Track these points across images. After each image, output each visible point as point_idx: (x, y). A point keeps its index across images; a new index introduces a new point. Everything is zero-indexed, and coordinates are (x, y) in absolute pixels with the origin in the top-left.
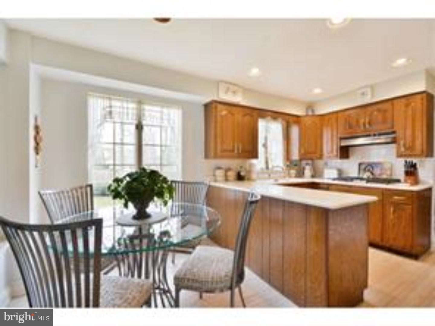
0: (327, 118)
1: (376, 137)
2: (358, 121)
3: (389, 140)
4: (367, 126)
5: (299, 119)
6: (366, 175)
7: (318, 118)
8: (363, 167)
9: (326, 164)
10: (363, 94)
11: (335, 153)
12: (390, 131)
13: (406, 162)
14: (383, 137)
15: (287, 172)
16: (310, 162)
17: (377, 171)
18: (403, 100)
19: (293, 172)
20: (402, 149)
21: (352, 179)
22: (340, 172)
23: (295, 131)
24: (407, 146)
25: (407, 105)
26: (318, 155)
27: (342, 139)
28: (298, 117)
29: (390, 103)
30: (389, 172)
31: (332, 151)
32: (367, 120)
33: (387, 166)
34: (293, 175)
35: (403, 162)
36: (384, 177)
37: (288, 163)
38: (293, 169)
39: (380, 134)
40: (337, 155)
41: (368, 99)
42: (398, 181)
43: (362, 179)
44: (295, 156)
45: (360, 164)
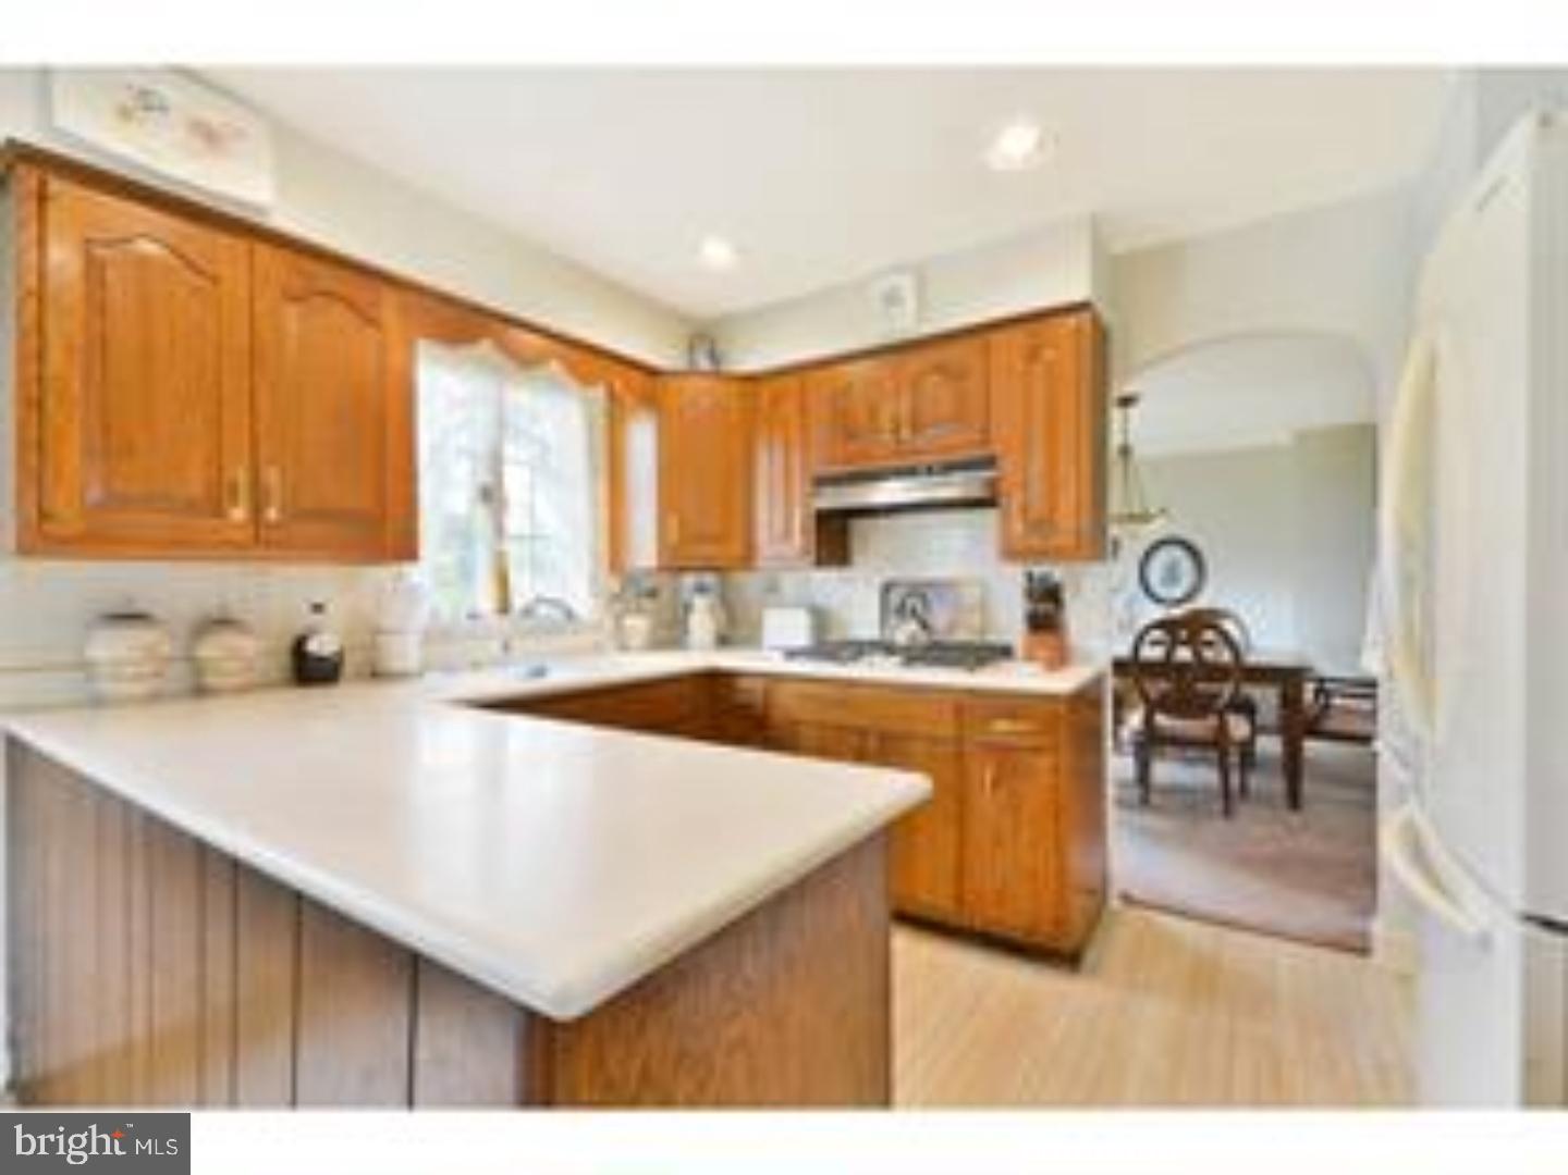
0: (765, 392)
1: (936, 479)
2: (873, 413)
3: (976, 492)
4: (905, 433)
5: (659, 381)
6: (904, 632)
7: (734, 388)
8: (895, 598)
9: (773, 588)
10: (892, 299)
11: (797, 539)
12: (977, 453)
13: (1030, 577)
14: (958, 477)
15: (609, 623)
16: (709, 579)
17: (940, 618)
18: (1018, 336)
19: (638, 625)
20: (1018, 527)
21: (859, 649)
22: (821, 619)
23: (642, 438)
24: (1034, 514)
25: (1033, 355)
26: (736, 548)
27: (821, 482)
28: (652, 372)
29: (976, 342)
30: (976, 619)
31: (787, 534)
32: (905, 407)
33: (971, 595)
34: (636, 640)
35: (1021, 580)
36: (962, 636)
37: (615, 585)
38: (639, 611)
39: (949, 468)
40: (806, 552)
41: (907, 324)
42: (1006, 652)
43: (889, 649)
44: (644, 552)
45: (887, 588)
